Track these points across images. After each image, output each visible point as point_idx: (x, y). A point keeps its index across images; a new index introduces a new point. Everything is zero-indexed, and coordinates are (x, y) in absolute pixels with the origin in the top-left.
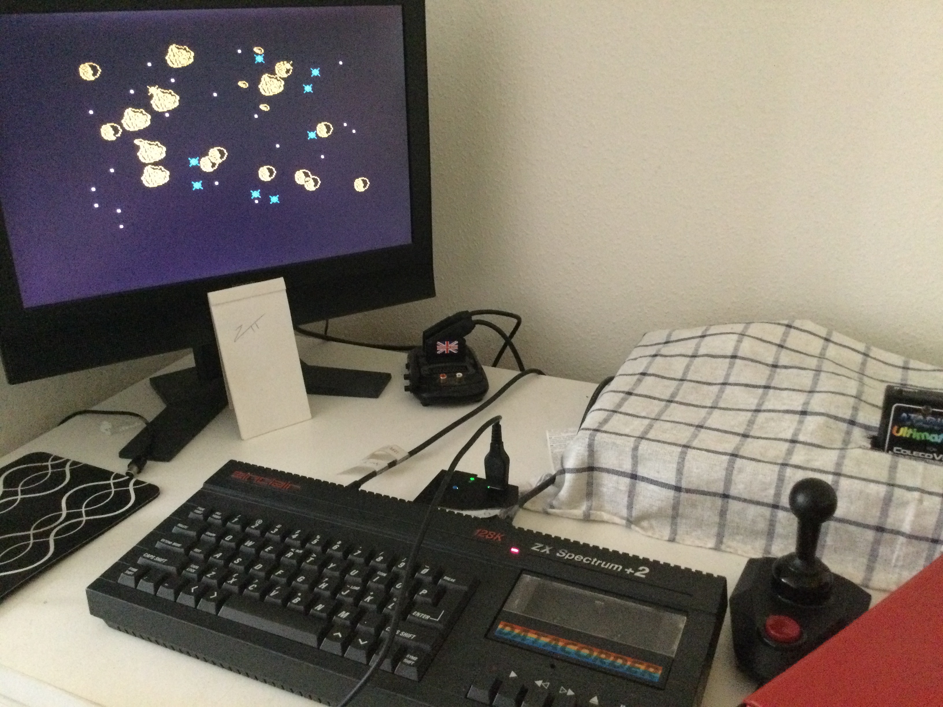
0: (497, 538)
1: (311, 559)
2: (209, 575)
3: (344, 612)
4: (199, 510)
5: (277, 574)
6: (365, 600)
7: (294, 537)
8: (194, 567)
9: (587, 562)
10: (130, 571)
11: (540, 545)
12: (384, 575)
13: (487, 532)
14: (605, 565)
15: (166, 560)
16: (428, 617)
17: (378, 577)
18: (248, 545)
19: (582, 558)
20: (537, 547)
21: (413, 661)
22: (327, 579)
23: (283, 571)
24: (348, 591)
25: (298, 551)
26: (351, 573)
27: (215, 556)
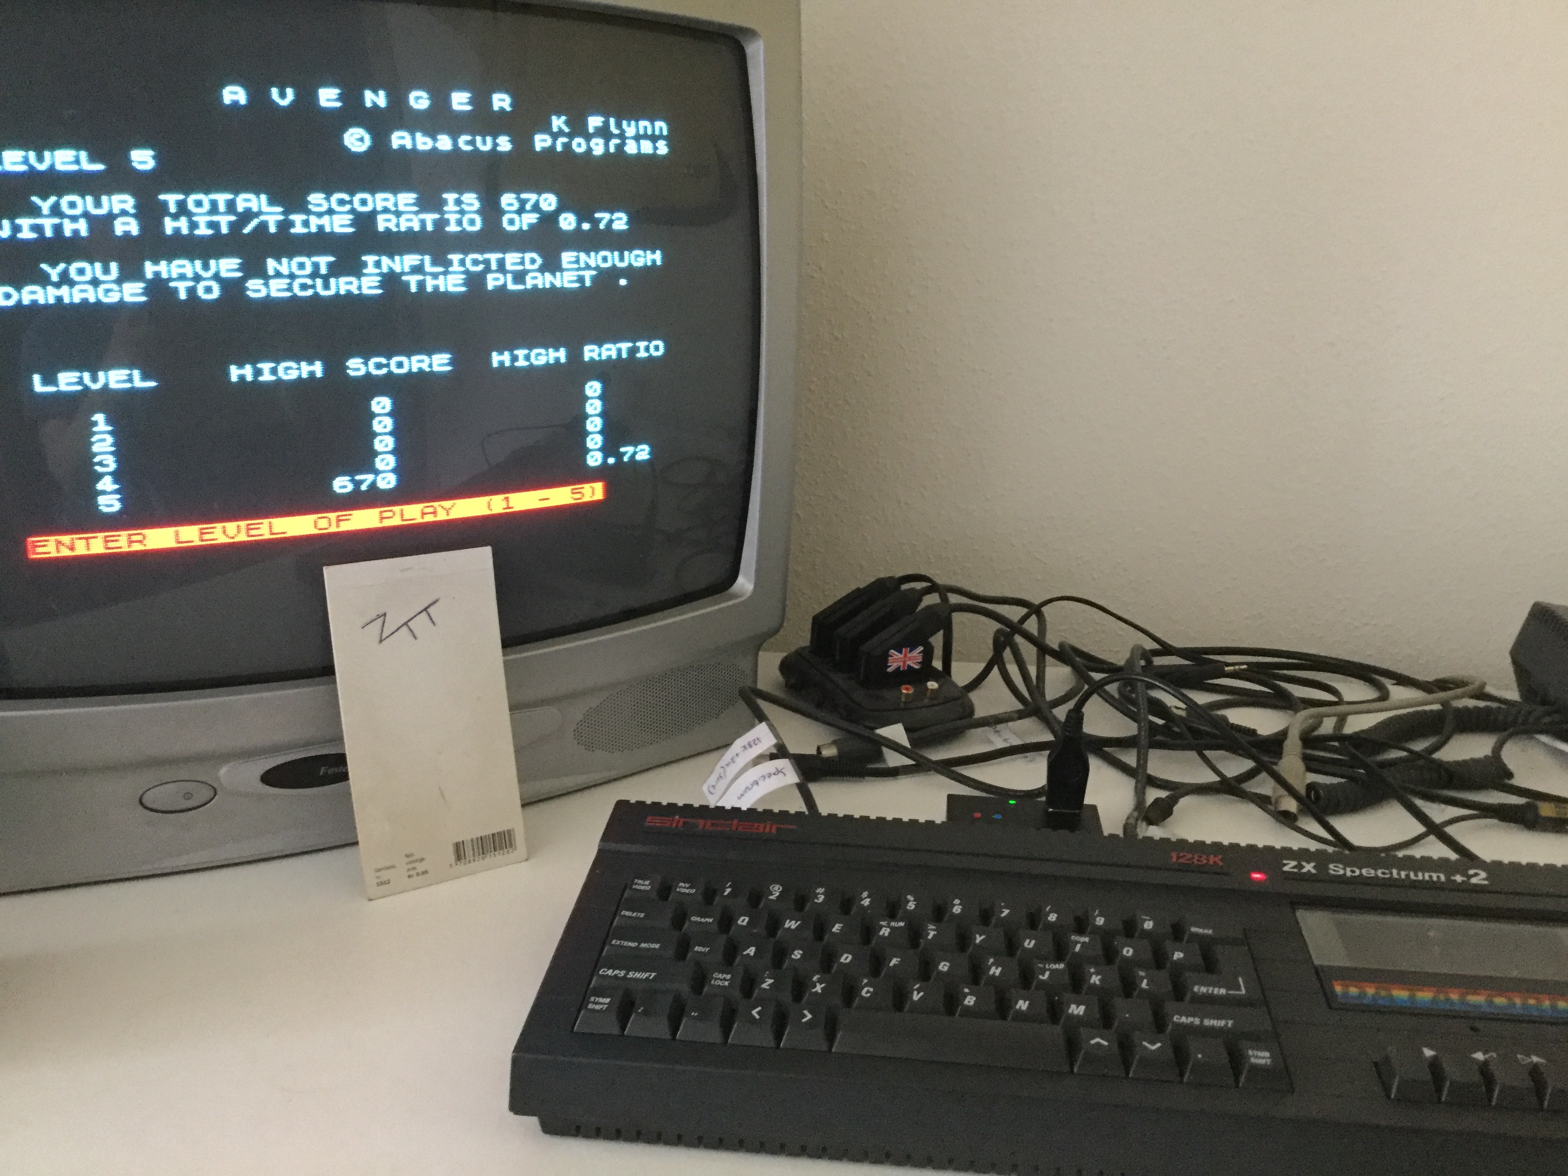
0: (1215, 862)
1: (932, 934)
2: (765, 986)
3: (1073, 1006)
4: (638, 884)
5: (891, 964)
6: (1092, 981)
7: (866, 902)
8: (720, 976)
9: (1385, 876)
10: (597, 1003)
11: (1294, 863)
12: (1087, 940)
13: (1189, 856)
14: (1416, 875)
15: (653, 974)
16: (1223, 991)
17: (1078, 946)
18: (793, 927)
19: (1373, 872)
20: (1291, 866)
21: (1264, 1058)
22: (991, 960)
23: (899, 960)
24: (1047, 974)
25: (893, 924)
26: (1026, 944)
27: (745, 953)
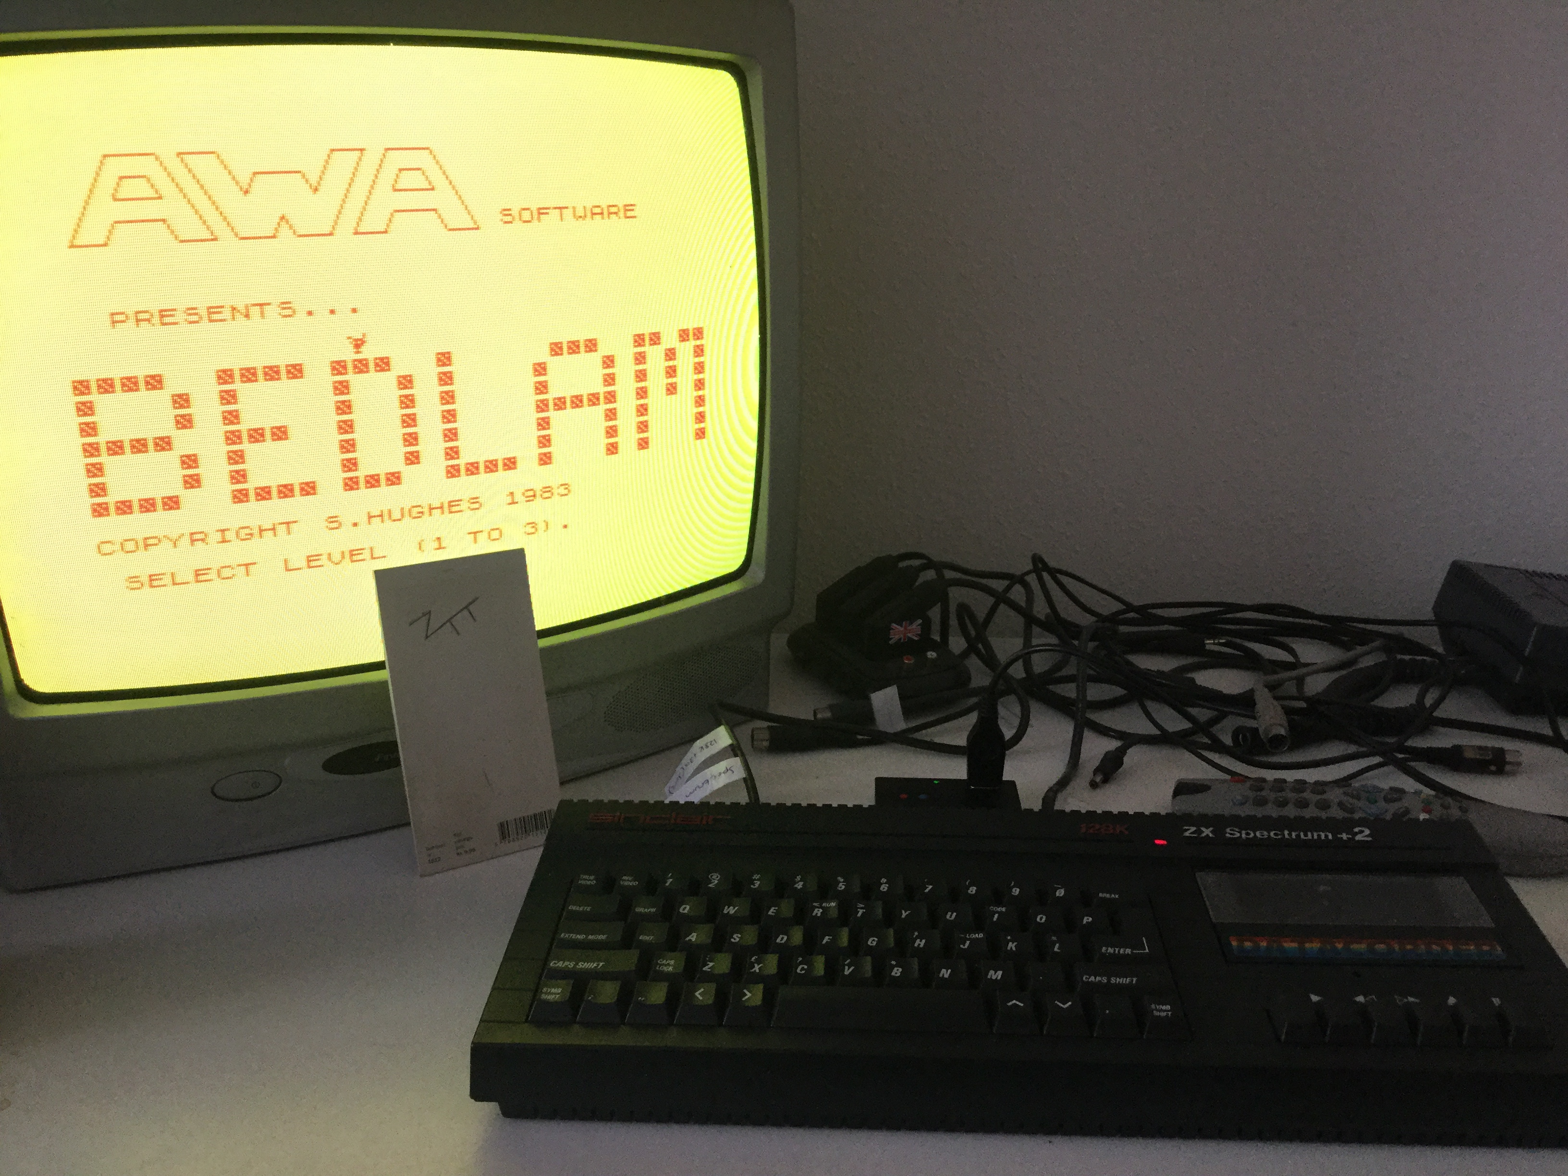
1: (861, 912)
2: (705, 969)
3: (992, 972)
4: (583, 879)
5: (824, 942)
6: (1009, 948)
7: (800, 885)
8: (665, 962)
9: (1275, 837)
10: (550, 993)
11: (1193, 829)
12: (1004, 909)
13: (1098, 827)
14: (1306, 835)
16: (1128, 951)
17: (996, 916)
18: (732, 913)
19: (1265, 833)
20: (1189, 831)
21: (1165, 1011)
22: (916, 933)
23: (831, 937)
24: (968, 942)
25: (824, 905)
26: (948, 917)
27: (687, 939)
